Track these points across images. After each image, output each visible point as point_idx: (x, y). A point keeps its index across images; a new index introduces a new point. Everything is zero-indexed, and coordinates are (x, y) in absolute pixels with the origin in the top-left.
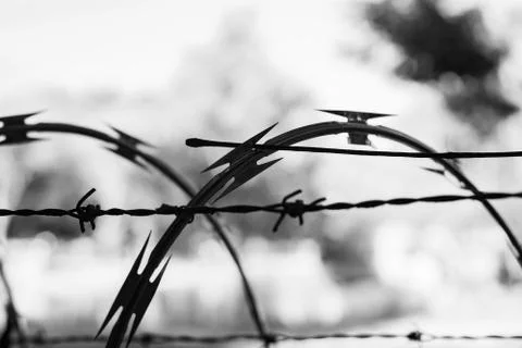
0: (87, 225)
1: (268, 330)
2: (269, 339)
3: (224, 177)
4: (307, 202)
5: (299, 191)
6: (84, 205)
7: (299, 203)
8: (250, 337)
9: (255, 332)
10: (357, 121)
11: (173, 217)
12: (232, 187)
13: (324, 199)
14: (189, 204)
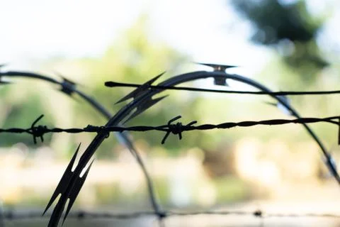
0: (38, 139)
1: (161, 209)
2: (162, 216)
3: (130, 107)
4: (185, 124)
5: (179, 117)
6: (37, 125)
7: (179, 124)
8: (148, 214)
9: (152, 210)
10: (218, 70)
11: (95, 134)
12: (136, 114)
13: (196, 122)
14: (106, 125)
